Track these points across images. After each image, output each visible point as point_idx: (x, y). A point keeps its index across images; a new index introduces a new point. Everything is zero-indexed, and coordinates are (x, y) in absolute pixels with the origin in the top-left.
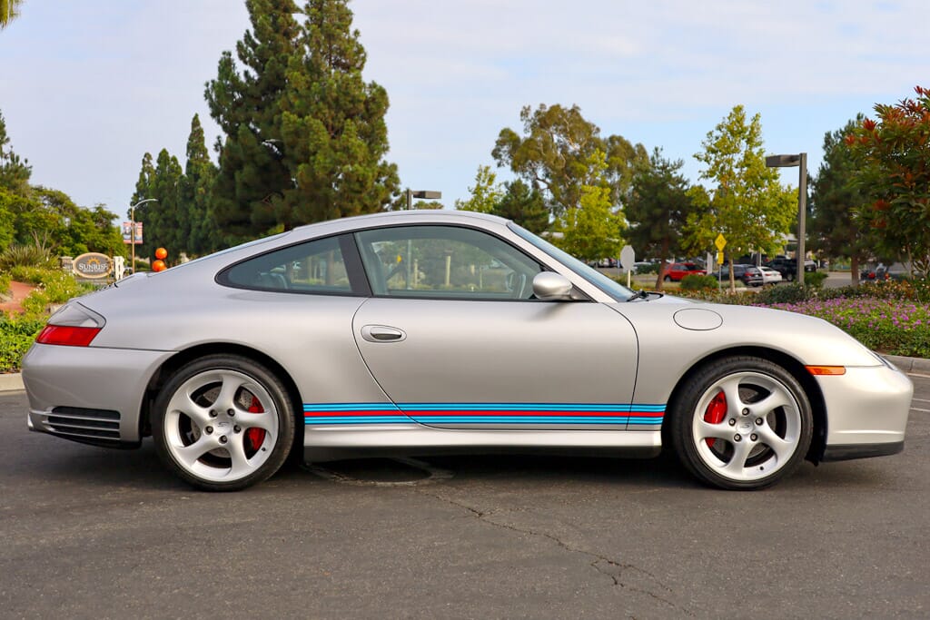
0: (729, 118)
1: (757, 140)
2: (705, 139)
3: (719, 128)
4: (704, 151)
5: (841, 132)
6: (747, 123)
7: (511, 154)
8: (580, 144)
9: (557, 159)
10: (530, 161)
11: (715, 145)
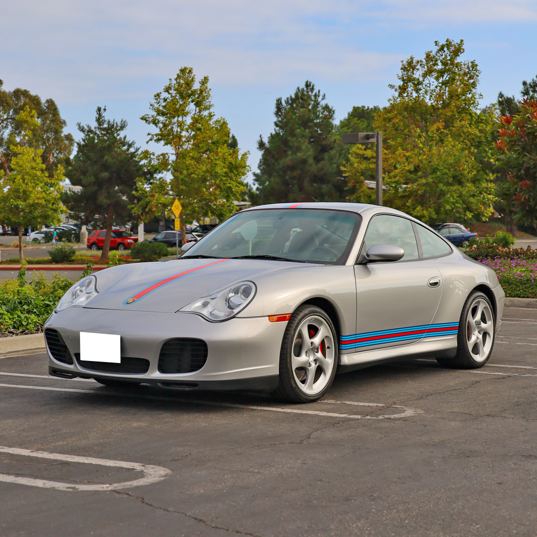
0: (176, 79)
1: (206, 103)
2: (153, 101)
3: (167, 90)
4: (152, 114)
5: (292, 99)
6: (196, 86)
11: (164, 107)
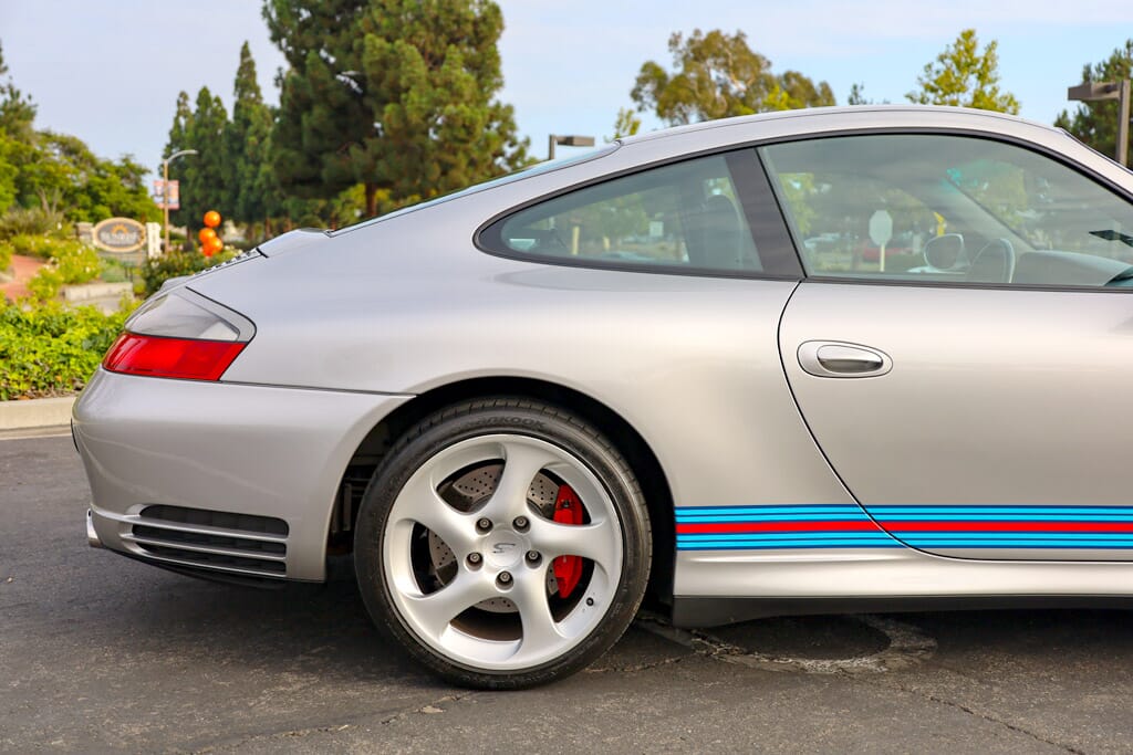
0: (955, 46)
1: (991, 75)
2: (922, 74)
3: (942, 59)
4: (919, 90)
5: (1105, 65)
6: (979, 53)
7: (656, 95)
8: (746, 81)
9: (715, 101)
10: (680, 104)
11: (936, 82)
